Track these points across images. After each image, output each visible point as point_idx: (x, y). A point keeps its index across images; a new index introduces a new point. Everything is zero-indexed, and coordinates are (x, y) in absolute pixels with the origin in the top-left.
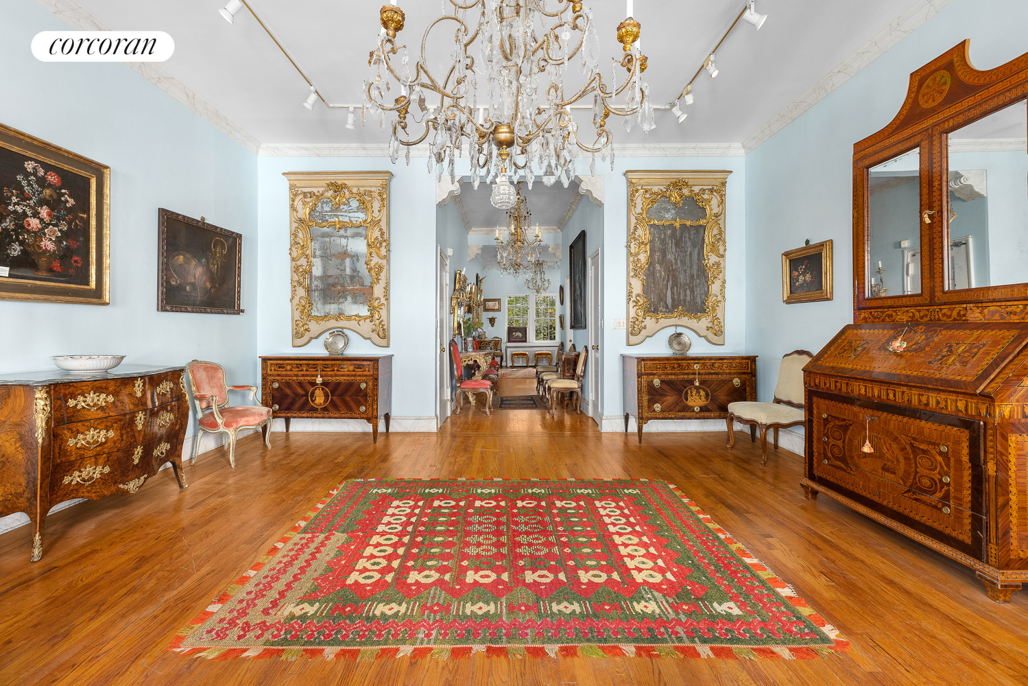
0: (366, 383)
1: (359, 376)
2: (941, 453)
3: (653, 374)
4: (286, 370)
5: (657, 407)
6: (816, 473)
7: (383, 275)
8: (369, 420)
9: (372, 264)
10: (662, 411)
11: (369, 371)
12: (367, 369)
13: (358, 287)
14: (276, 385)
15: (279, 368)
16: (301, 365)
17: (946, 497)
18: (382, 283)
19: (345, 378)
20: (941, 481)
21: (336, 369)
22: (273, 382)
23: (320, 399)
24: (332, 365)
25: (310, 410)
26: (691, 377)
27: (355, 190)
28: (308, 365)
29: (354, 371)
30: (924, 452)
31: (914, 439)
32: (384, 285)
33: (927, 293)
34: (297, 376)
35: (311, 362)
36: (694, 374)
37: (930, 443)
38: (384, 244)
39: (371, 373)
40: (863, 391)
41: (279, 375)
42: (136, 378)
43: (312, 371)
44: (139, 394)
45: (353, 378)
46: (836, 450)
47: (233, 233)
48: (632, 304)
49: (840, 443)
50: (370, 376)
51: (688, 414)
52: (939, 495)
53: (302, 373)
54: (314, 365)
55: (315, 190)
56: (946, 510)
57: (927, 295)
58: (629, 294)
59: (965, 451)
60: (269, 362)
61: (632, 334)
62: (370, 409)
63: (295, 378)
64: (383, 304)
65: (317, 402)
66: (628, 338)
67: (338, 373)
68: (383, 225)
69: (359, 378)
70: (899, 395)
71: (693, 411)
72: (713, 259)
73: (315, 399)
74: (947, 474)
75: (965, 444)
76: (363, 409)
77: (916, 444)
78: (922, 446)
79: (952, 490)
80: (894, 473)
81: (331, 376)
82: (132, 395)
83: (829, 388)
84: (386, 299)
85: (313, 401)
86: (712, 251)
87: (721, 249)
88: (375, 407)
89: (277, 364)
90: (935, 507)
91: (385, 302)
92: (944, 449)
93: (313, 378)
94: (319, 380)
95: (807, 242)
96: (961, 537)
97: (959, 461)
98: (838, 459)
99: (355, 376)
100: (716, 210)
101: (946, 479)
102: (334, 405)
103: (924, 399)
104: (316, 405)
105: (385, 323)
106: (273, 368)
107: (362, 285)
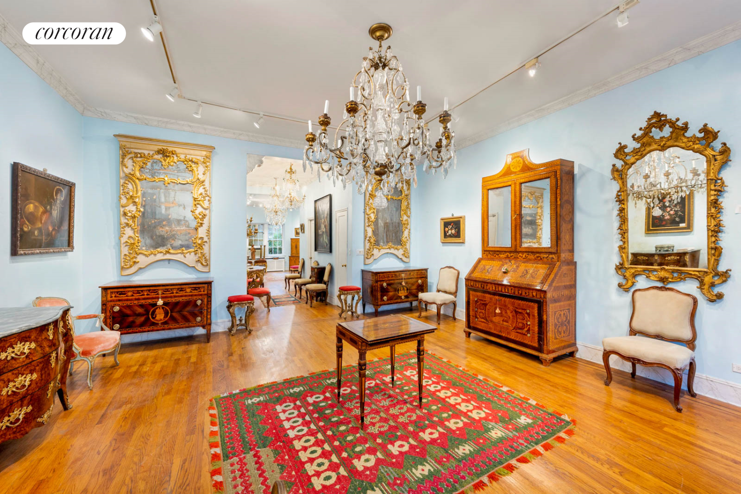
0: (202, 300)
1: (196, 295)
2: (527, 313)
3: (383, 281)
4: (127, 296)
5: (385, 298)
6: (472, 325)
7: (206, 221)
8: (204, 327)
9: (197, 212)
10: (388, 300)
11: (204, 291)
12: (202, 290)
13: (184, 228)
14: (117, 309)
15: (120, 294)
16: (142, 291)
17: (529, 330)
18: (205, 227)
19: (184, 298)
20: (527, 324)
21: (175, 292)
22: (113, 307)
23: (160, 316)
24: (171, 289)
25: (151, 325)
26: (400, 281)
27: (182, 157)
28: (149, 290)
29: (191, 292)
30: (520, 313)
31: (517, 308)
32: (207, 228)
33: (513, 246)
34: (138, 299)
35: (151, 288)
36: (402, 279)
37: (522, 309)
38: (207, 198)
39: (206, 292)
40: (494, 289)
41: (119, 300)
42: (49, 324)
43: (153, 295)
44: (51, 337)
45: (190, 297)
46: (481, 314)
47: (69, 182)
48: (367, 241)
49: (483, 311)
50: (205, 295)
51: (399, 301)
52: (526, 329)
53: (143, 297)
54: (155, 290)
55: (146, 152)
56: (529, 335)
57: (513, 248)
58: (365, 237)
59: (536, 312)
60: (109, 291)
61: (367, 258)
62: (205, 319)
63: (136, 302)
64: (206, 242)
65: (158, 318)
66: (365, 260)
67: (177, 294)
68: (207, 184)
69: (195, 297)
70: (510, 290)
71: (401, 299)
72: (405, 218)
73: (156, 316)
74: (529, 321)
75: (536, 309)
76: (199, 319)
77: (517, 310)
78: (520, 311)
79: (531, 327)
80: (507, 322)
81: (171, 297)
82: (47, 339)
83: (478, 287)
84: (208, 239)
85: (153, 318)
86: (405, 213)
87: (409, 212)
88: (209, 317)
89: (117, 292)
90: (524, 334)
91: (208, 241)
92: (528, 311)
93: (154, 300)
94: (160, 302)
95: (453, 215)
96: (534, 345)
97: (534, 316)
98: (483, 318)
99: (192, 295)
100: (406, 192)
101: (529, 323)
102: (173, 319)
103: (520, 292)
104: (157, 320)
105: (207, 255)
106: (113, 295)
107: (188, 226)
